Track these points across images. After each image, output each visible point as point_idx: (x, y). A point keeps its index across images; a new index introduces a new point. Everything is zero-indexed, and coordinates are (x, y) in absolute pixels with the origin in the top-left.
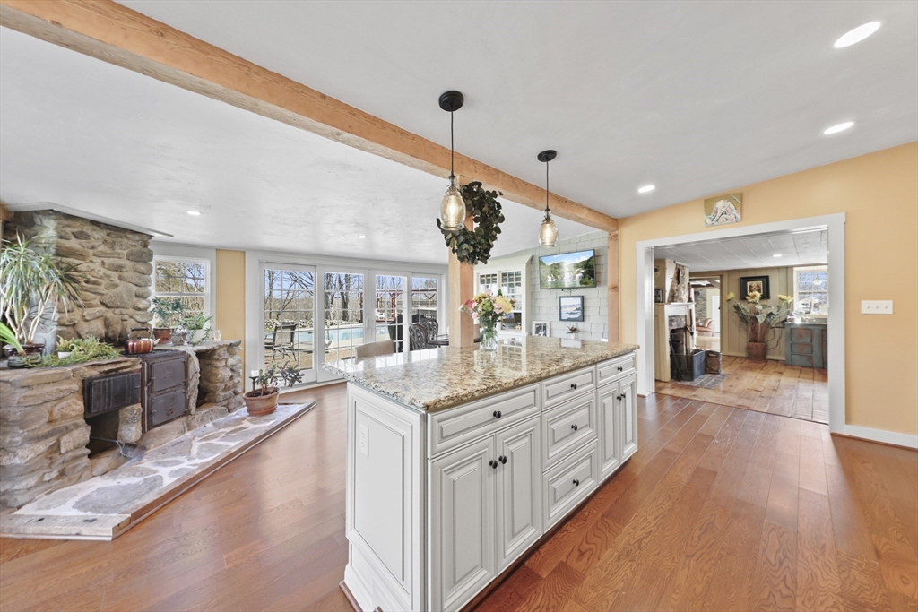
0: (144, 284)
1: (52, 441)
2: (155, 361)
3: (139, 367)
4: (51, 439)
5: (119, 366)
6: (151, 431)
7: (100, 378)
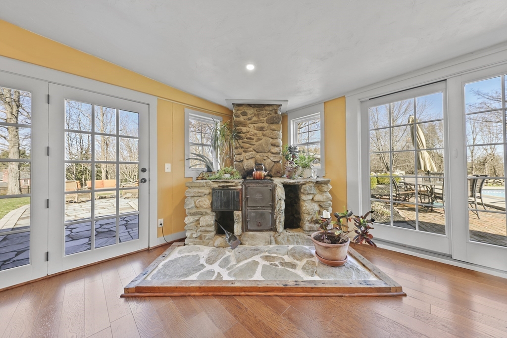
0: (275, 137)
1: (197, 217)
2: (250, 185)
3: (240, 187)
4: (197, 216)
5: (228, 184)
6: (247, 232)
7: (219, 189)
